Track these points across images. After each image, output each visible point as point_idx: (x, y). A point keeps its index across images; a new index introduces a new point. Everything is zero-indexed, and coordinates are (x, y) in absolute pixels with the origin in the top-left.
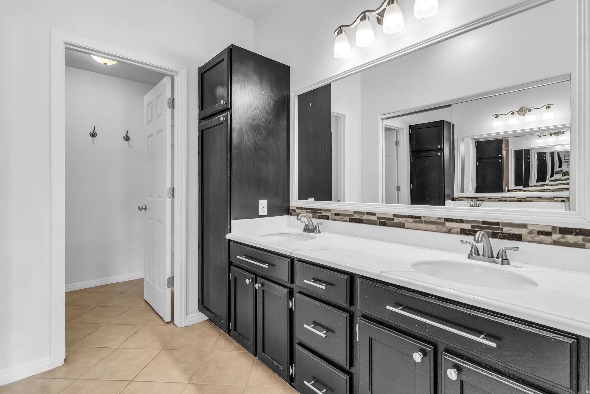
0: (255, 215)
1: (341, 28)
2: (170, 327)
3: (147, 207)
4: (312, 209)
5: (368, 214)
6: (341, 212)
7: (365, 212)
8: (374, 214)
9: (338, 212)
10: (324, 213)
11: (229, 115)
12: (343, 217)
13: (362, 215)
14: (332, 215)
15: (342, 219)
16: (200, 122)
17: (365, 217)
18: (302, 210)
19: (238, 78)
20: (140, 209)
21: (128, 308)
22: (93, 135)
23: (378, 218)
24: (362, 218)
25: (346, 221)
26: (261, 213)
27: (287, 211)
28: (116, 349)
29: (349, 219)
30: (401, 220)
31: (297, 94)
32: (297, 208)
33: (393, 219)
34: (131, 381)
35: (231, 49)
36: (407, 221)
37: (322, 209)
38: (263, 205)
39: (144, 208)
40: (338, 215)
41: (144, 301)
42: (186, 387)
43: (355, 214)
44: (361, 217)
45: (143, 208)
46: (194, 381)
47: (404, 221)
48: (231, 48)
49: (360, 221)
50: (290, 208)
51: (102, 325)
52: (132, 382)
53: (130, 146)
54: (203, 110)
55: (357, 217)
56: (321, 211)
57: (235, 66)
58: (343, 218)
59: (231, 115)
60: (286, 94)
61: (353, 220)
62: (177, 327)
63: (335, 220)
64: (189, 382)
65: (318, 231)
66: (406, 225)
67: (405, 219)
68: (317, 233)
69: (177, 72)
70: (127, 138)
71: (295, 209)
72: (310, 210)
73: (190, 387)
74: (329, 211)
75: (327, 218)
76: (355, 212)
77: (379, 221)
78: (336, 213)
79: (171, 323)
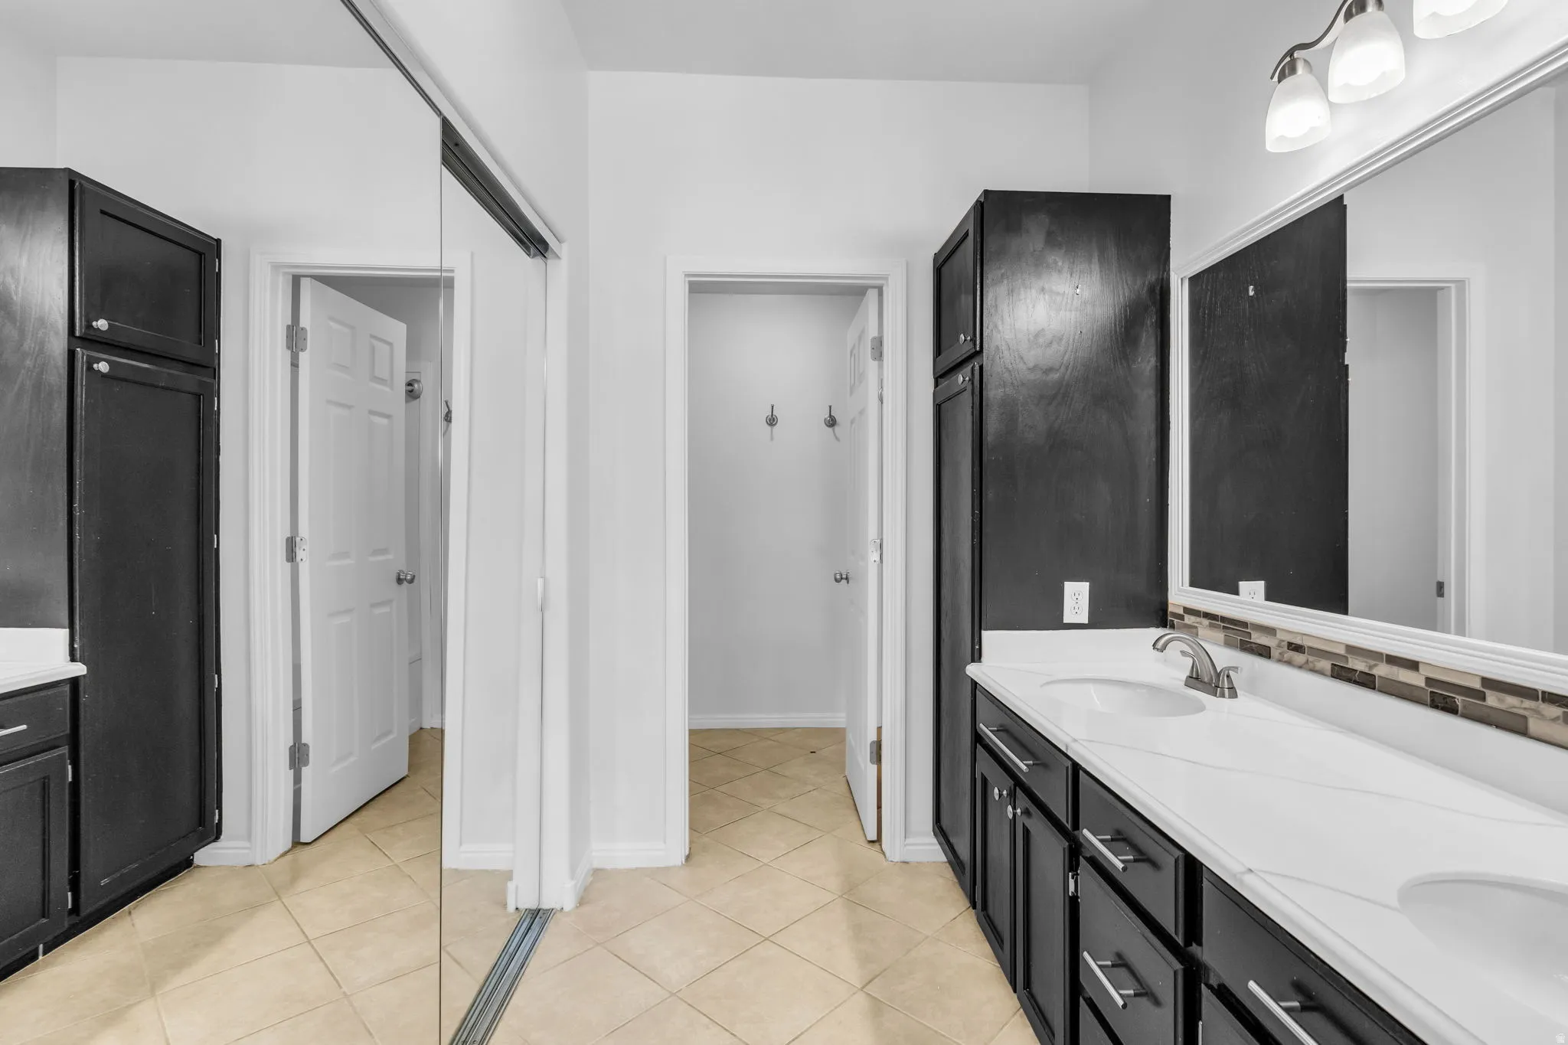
0: (1051, 618)
1: (1291, 55)
2: (872, 852)
3: (850, 576)
4: (1223, 619)
5: (1392, 660)
6: (1307, 643)
7: (1381, 654)
8: (1413, 665)
9: (1298, 641)
10: (1258, 638)
11: (977, 368)
12: (1311, 659)
13: (1373, 662)
14: (1279, 646)
15: (1311, 665)
16: (936, 385)
17: (1382, 670)
18: (1198, 619)
19: (1003, 271)
20: (837, 580)
21: (812, 788)
22: (772, 421)
23: (1429, 681)
24: (1374, 672)
25: (1320, 672)
26: (1068, 618)
27: (1160, 615)
28: (765, 864)
29: (1332, 670)
30: (1511, 702)
31: (1185, 274)
32: (1189, 611)
33: (1482, 697)
34: (766, 939)
35: (982, 204)
36: (1537, 712)
37: (1252, 624)
38: (1077, 597)
39: (844, 576)
40: (1297, 648)
41: (844, 779)
42: (854, 994)
43: (1349, 656)
44: (1371, 667)
45: (842, 578)
46: (873, 989)
47: (1525, 709)
48: (982, 200)
49: (1366, 681)
50: (1170, 609)
51: (760, 809)
52: (767, 942)
53: (837, 439)
54: (939, 355)
55: (1359, 665)
56: (1248, 631)
57: (991, 245)
58: (1311, 662)
59: (981, 367)
60: (1157, 279)
61: (1342, 673)
62: (885, 857)
63: (1289, 663)
64: (863, 987)
65: (1226, 691)
66: (1534, 726)
67: (1527, 703)
68: (1223, 695)
69: (886, 278)
70: (832, 422)
71: (1181, 612)
72: (1219, 623)
73: (860, 999)
74: (1271, 631)
75: (1264, 652)
76: (1352, 649)
77: (1431, 692)
78: (1293, 641)
79: (877, 844)
